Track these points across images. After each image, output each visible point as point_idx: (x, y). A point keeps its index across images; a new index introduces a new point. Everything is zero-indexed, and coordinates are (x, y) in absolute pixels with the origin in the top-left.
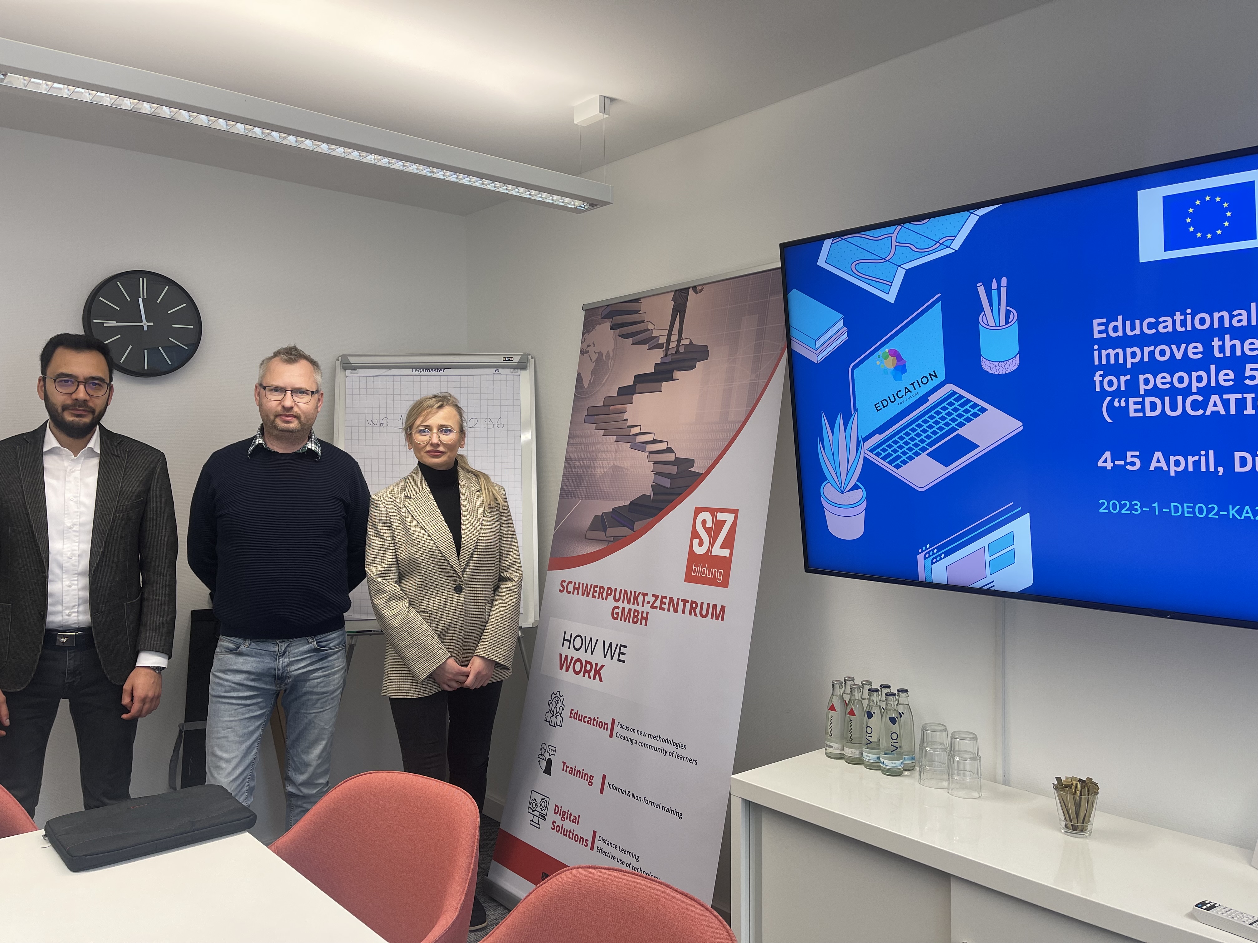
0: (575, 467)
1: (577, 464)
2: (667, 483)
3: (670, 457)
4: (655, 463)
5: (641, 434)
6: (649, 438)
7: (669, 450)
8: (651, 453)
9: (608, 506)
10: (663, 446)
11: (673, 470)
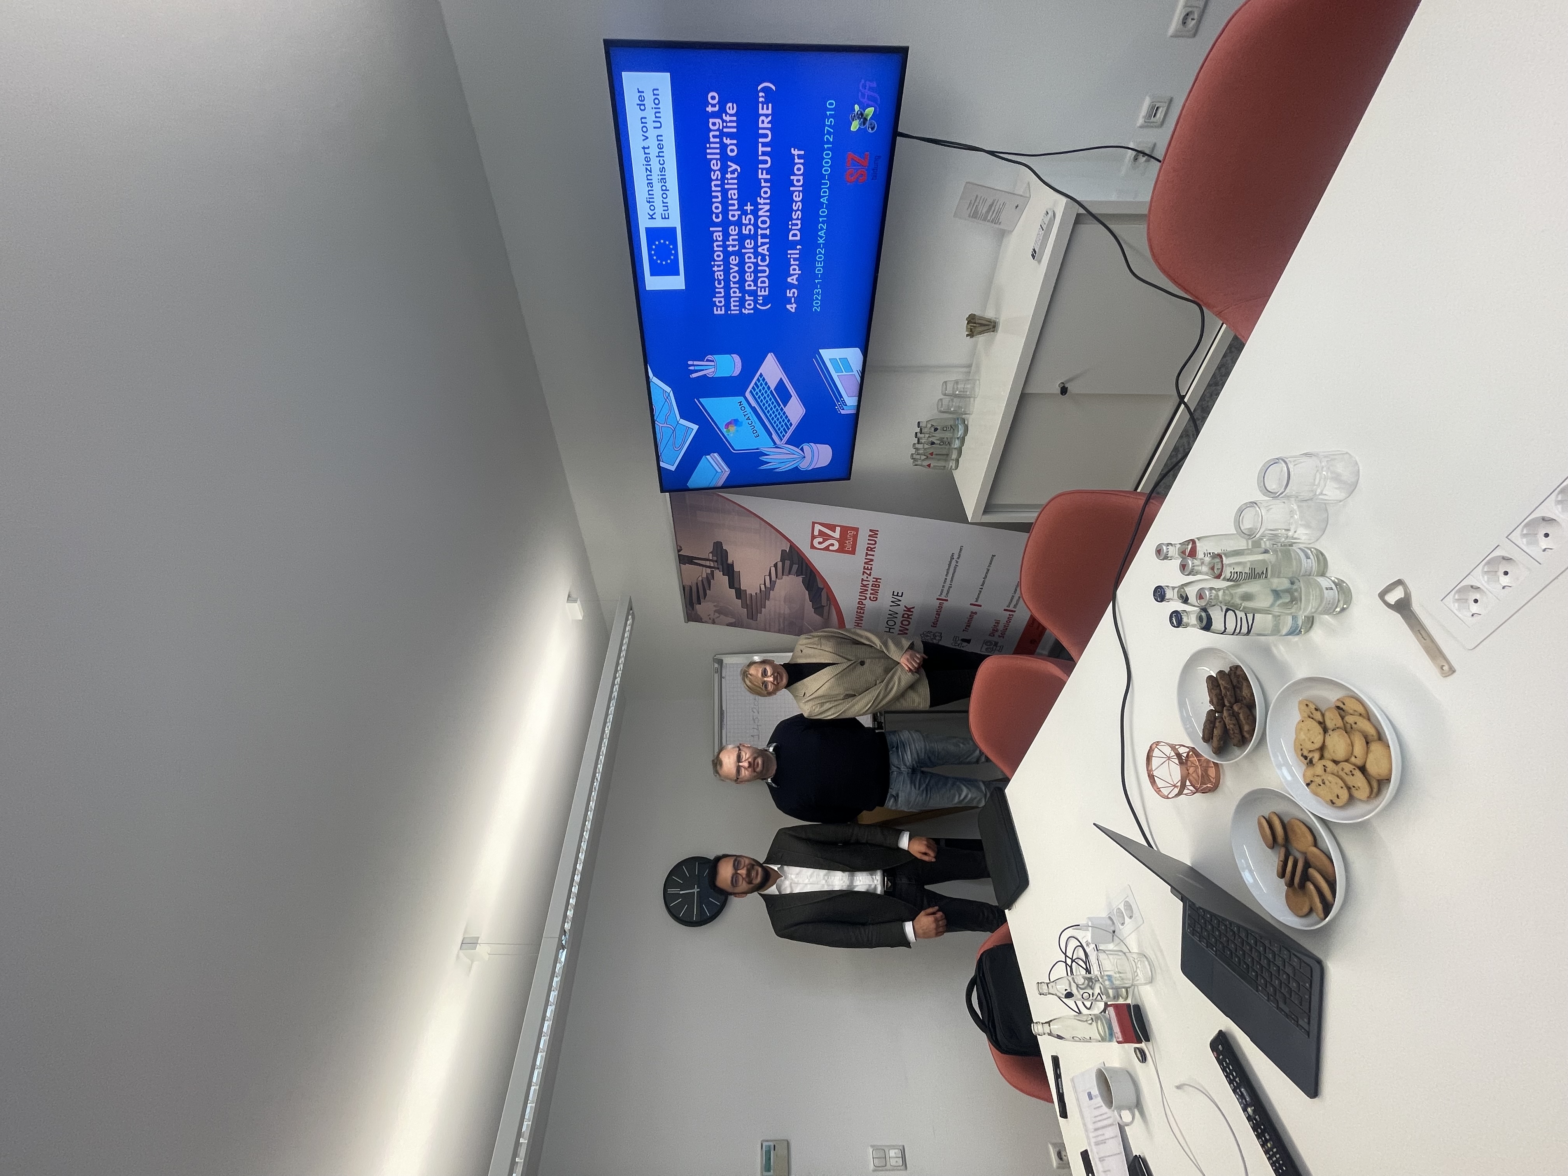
0: (784, 628)
1: (782, 626)
2: (795, 567)
3: (780, 565)
4: (783, 575)
5: (765, 584)
6: (768, 578)
7: (776, 566)
8: (776, 578)
9: (809, 605)
10: (773, 569)
11: (787, 563)
